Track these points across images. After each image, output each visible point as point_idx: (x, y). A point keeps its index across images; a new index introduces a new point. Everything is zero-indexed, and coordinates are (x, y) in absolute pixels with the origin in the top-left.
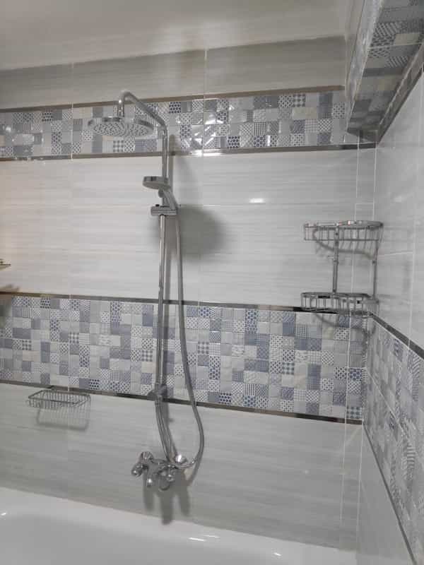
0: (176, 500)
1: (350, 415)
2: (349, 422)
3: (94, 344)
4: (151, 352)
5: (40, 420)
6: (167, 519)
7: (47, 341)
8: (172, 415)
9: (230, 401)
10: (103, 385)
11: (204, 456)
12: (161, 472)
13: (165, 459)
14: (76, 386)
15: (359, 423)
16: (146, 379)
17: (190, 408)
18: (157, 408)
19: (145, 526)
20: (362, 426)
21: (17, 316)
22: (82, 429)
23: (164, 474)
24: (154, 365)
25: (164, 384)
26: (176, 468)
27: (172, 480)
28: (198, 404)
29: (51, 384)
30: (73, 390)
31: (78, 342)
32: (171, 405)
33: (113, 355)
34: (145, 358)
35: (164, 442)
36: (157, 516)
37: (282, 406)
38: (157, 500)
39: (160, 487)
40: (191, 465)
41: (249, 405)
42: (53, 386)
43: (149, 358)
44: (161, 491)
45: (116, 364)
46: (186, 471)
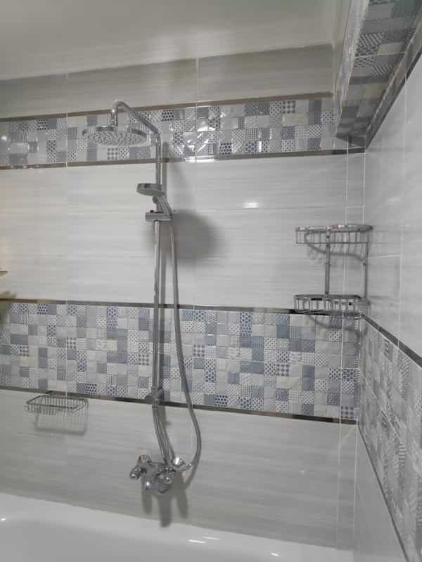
0: (174, 503)
1: (344, 415)
2: (343, 422)
3: (91, 349)
4: (148, 356)
5: (39, 425)
6: (166, 521)
7: (44, 346)
8: (168, 418)
9: (226, 403)
10: (101, 390)
11: (202, 458)
12: (158, 475)
13: (163, 462)
14: (74, 391)
15: (353, 422)
16: (143, 383)
17: (186, 410)
18: (154, 411)
19: (144, 529)
20: (356, 426)
21: (15, 322)
22: (81, 434)
23: (162, 477)
24: (151, 368)
25: (161, 388)
26: (173, 470)
27: (170, 482)
28: (195, 407)
29: (49, 389)
30: (71, 395)
31: (75, 347)
32: (167, 408)
33: (110, 360)
34: (142, 362)
35: (162, 445)
36: (156, 519)
37: (278, 407)
38: (155, 502)
39: (159, 491)
40: (189, 467)
41: (245, 407)
42: (50, 392)
43: (145, 362)
44: (160, 494)
45: (113, 368)
46: (184, 474)
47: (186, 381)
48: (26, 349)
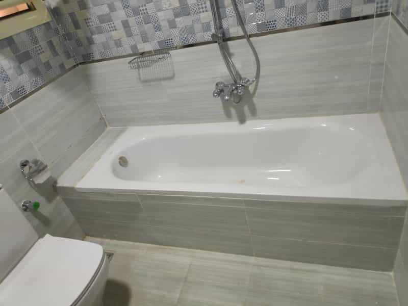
1: (379, 10)
2: (378, 16)
3: (160, 10)
4: (205, 3)
5: (142, 79)
6: (242, 120)
7: (124, 19)
9: (275, 26)
14: (158, 48)
16: (206, 28)
18: (220, 47)
20: (390, 16)
21: (96, 6)
25: (221, 27)
28: (250, 36)
29: (141, 51)
30: (157, 52)
31: (147, 13)
32: (229, 43)
33: (177, 15)
34: (201, 10)
37: (319, 18)
40: (253, 81)
41: (291, 25)
44: (235, 104)
46: (250, 87)
47: (240, 16)
48: (113, 25)
